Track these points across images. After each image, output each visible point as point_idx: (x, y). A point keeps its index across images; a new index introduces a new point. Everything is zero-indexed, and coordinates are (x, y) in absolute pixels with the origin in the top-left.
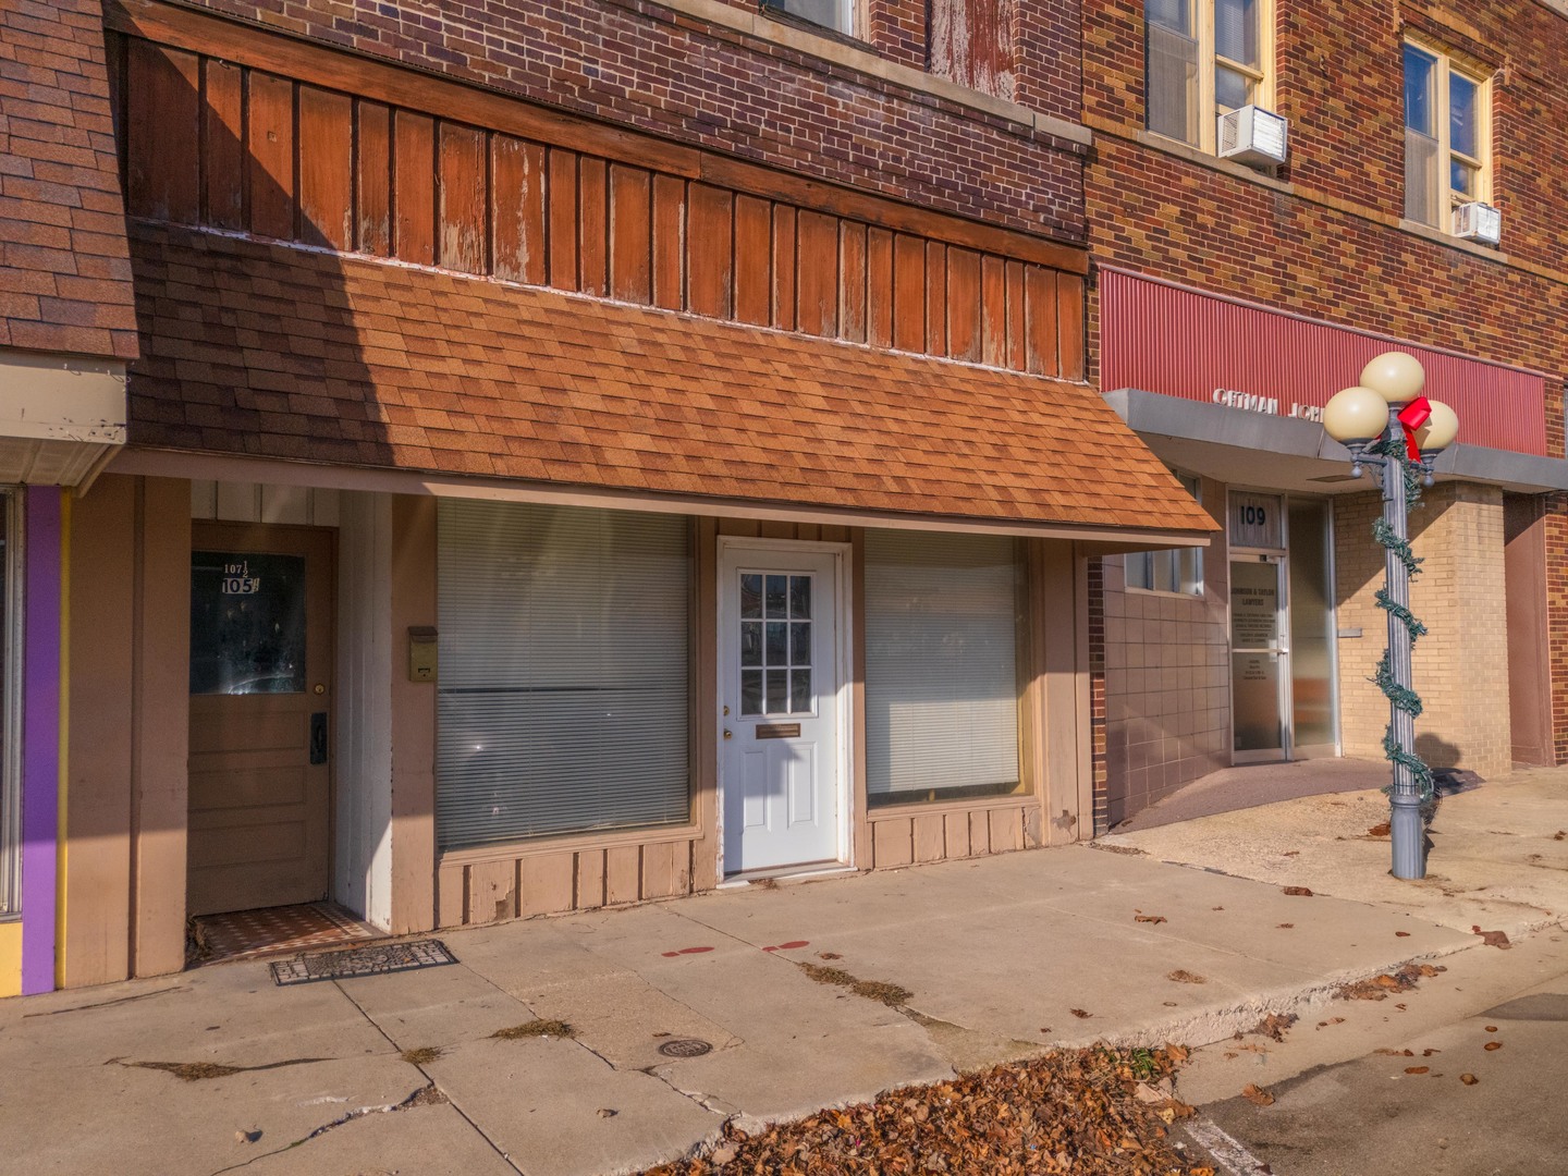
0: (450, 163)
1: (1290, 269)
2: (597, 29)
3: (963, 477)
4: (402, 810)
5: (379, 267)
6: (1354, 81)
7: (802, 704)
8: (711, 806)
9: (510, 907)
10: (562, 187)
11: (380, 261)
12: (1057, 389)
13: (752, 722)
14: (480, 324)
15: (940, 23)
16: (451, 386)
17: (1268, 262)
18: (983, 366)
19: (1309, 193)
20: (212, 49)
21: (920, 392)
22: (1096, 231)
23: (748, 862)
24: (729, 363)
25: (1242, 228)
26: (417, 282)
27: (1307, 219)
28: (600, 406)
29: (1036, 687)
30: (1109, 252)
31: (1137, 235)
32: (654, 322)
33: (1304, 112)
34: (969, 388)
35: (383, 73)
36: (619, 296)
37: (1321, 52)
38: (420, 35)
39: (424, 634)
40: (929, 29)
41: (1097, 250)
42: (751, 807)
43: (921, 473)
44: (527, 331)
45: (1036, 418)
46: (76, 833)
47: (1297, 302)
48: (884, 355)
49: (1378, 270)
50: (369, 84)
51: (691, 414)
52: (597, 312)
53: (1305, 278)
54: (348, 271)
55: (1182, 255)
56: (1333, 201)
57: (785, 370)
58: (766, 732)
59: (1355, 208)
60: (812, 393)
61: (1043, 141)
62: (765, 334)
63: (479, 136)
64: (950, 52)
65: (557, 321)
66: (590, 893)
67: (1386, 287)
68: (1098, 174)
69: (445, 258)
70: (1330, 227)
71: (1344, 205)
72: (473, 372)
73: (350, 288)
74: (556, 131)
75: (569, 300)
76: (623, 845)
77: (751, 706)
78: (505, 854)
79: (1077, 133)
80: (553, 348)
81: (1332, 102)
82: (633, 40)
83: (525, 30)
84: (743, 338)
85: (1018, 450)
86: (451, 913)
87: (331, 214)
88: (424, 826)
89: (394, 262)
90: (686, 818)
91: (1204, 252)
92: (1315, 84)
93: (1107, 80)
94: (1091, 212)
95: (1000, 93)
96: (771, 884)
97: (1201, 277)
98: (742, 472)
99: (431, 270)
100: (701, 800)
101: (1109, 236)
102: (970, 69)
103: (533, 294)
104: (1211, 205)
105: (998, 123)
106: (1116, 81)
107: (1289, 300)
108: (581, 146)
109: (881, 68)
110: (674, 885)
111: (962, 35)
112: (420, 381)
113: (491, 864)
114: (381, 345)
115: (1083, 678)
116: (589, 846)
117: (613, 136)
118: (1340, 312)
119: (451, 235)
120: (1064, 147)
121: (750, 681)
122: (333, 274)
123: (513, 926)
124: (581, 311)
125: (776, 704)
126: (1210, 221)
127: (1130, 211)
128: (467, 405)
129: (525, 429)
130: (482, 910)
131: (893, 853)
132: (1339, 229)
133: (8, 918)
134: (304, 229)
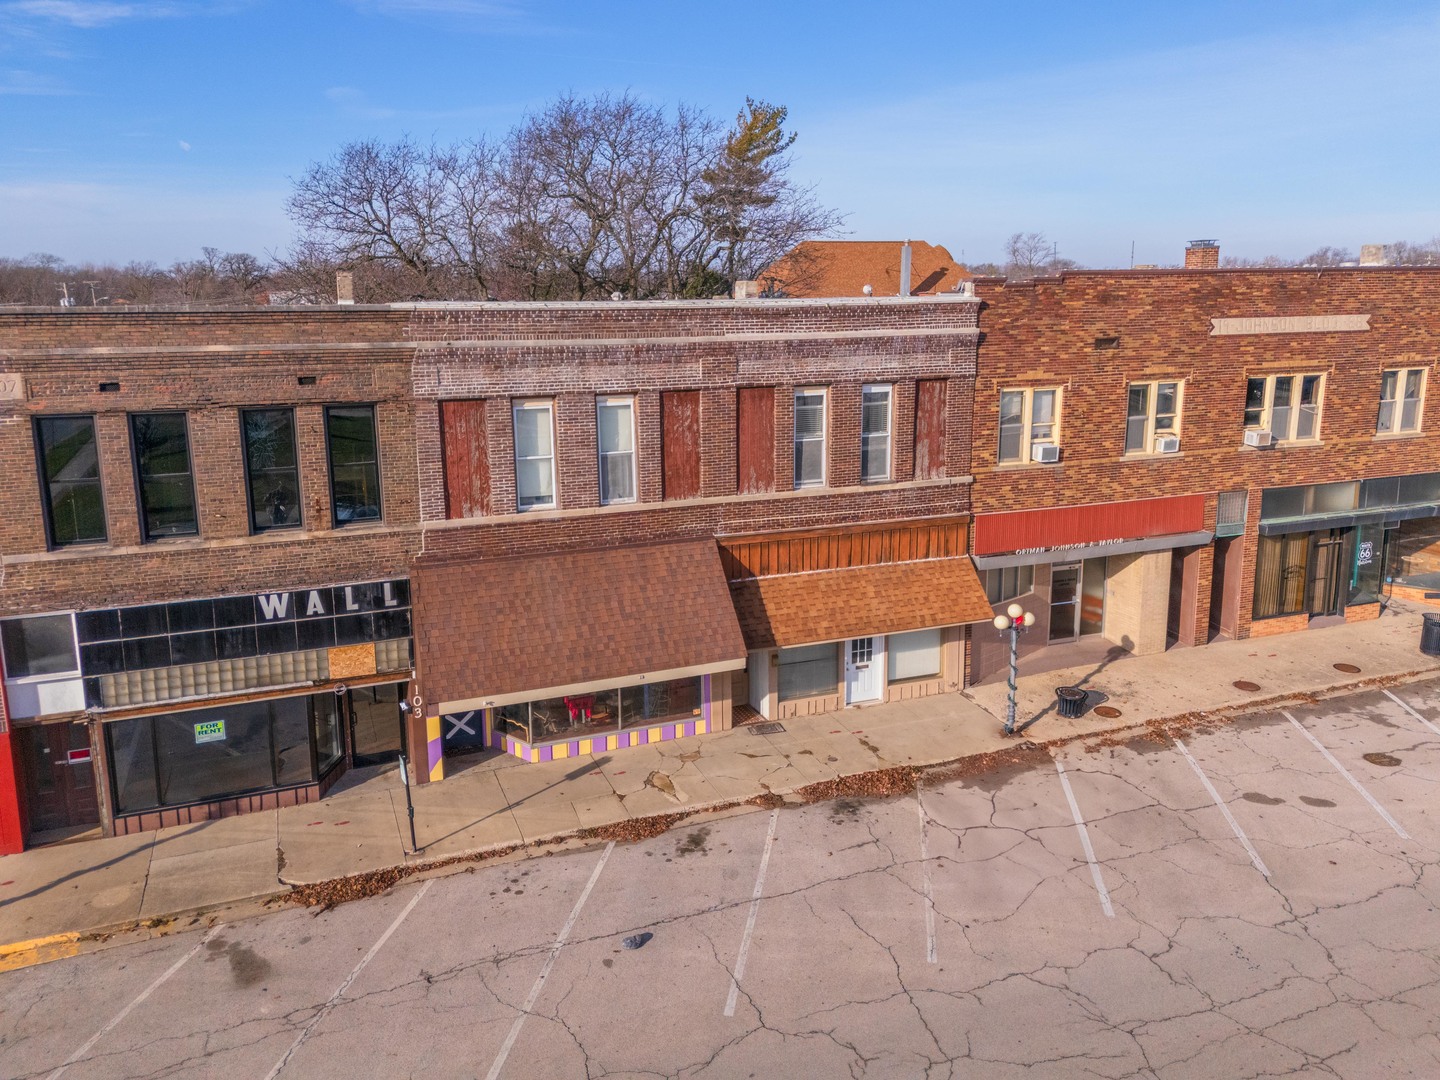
0: (781, 551)
1: (1062, 492)
2: (816, 506)
3: (911, 614)
4: (771, 692)
5: (766, 580)
6: (1100, 414)
7: (869, 659)
8: (843, 686)
9: (794, 714)
10: (807, 548)
11: (766, 577)
12: (955, 562)
13: (853, 666)
14: (789, 593)
15: (918, 461)
16: (785, 618)
17: (1051, 493)
18: (929, 559)
19: (1072, 463)
20: (734, 544)
21: (904, 580)
22: (975, 505)
23: (854, 699)
24: (849, 586)
25: (1039, 485)
26: (775, 582)
27: (1071, 472)
28: (816, 615)
29: (945, 645)
30: (980, 510)
31: (991, 501)
32: (830, 576)
33: (1072, 435)
34: (922, 572)
35: (767, 536)
36: (821, 569)
37: (1083, 407)
39: (775, 657)
40: (914, 465)
41: (975, 510)
42: (853, 684)
43: (899, 616)
44: (800, 591)
45: (943, 580)
47: (1065, 502)
48: (895, 566)
49: (1108, 480)
50: (764, 540)
51: (838, 610)
52: (815, 577)
53: (1068, 493)
54: (761, 584)
55: (1011, 502)
56: (1084, 462)
57: (863, 583)
58: (858, 668)
59: (1096, 461)
60: (871, 591)
61: (955, 486)
62: (860, 570)
64: (922, 470)
65: (806, 585)
66: (812, 711)
67: (1111, 484)
68: (977, 486)
69: (780, 571)
70: (1083, 471)
71: (1090, 461)
72: (790, 611)
73: (762, 590)
75: (809, 575)
76: (820, 699)
77: (854, 661)
78: (793, 702)
79: (968, 479)
80: (806, 597)
81: (1087, 426)
82: (826, 505)
83: (799, 512)
84: (853, 573)
85: (932, 598)
86: (781, 716)
87: (756, 569)
88: (776, 695)
89: (769, 576)
90: (836, 690)
91: (1021, 498)
92: (1078, 423)
93: (982, 456)
94: (973, 499)
95: (940, 478)
96: (859, 707)
97: (1019, 506)
98: (849, 628)
99: (777, 576)
100: (840, 684)
101: (980, 504)
102: (929, 471)
103: (799, 576)
104: (1026, 481)
105: (938, 487)
106: (986, 455)
107: (1061, 503)
109: (898, 486)
110: (833, 708)
111: (926, 462)
112: (779, 618)
113: (789, 704)
114: (771, 609)
115: (962, 643)
116: (812, 700)
117: (820, 531)
118: (1087, 500)
119: (782, 566)
120: (963, 485)
121: (854, 656)
122: (756, 585)
123: (795, 718)
124: (811, 578)
125: (862, 660)
126: (1024, 487)
127: (990, 494)
128: (789, 622)
129: (800, 627)
130: (788, 715)
131: (895, 697)
132: (1087, 471)
133: (703, 719)
134: (752, 575)
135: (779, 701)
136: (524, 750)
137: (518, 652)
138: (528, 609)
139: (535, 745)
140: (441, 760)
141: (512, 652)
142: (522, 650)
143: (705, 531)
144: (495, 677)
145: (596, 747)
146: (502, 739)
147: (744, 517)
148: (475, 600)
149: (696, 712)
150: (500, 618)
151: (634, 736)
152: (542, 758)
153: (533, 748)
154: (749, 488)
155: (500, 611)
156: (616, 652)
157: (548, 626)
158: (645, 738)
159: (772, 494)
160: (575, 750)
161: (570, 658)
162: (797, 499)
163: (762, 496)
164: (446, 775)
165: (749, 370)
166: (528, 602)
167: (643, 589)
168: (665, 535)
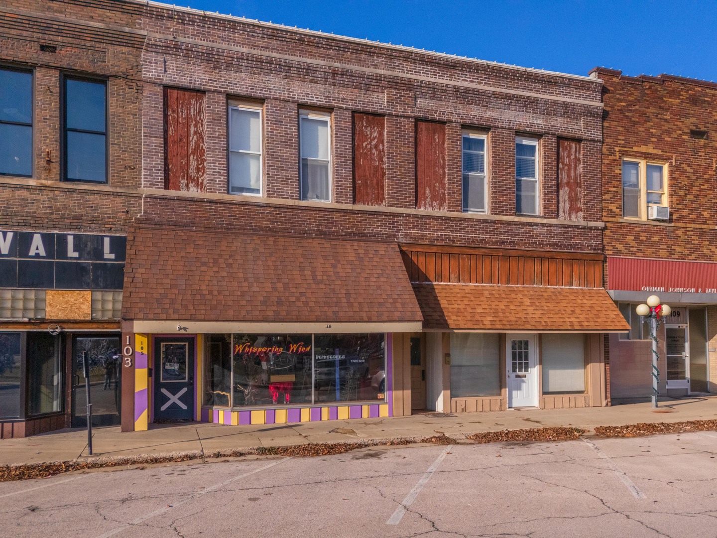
0: (452, 262)
1: (673, 247)
2: (480, 228)
4: (445, 389)
5: (440, 285)
6: (698, 188)
7: (526, 370)
8: (505, 392)
9: (464, 410)
10: (473, 262)
11: (440, 283)
12: (594, 291)
13: (514, 374)
14: (459, 295)
15: (561, 205)
16: (456, 310)
17: (665, 247)
18: (573, 287)
19: (680, 225)
20: (413, 250)
21: (554, 297)
22: (607, 248)
23: (515, 404)
24: (508, 296)
25: (656, 239)
26: (447, 287)
27: (679, 232)
28: (482, 311)
29: (589, 366)
30: (611, 252)
31: (620, 246)
32: (492, 288)
33: (678, 202)
34: (568, 294)
35: (440, 247)
36: (485, 283)
37: (684, 182)
38: (447, 238)
39: (447, 355)
40: (558, 207)
41: (607, 252)
42: (514, 393)
44: (468, 295)
45: (585, 301)
46: (395, 389)
47: (676, 256)
48: (546, 288)
49: (707, 243)
50: (438, 250)
51: (500, 310)
52: (480, 288)
53: (678, 249)
54: (435, 287)
55: (635, 249)
56: (688, 225)
57: (521, 296)
58: (517, 376)
59: (697, 226)
60: (527, 301)
61: (590, 228)
62: (517, 287)
63: (457, 255)
64: (564, 211)
65: (473, 292)
66: (480, 409)
67: (710, 247)
68: (608, 233)
69: (451, 281)
70: (688, 233)
71: (693, 226)
72: (459, 307)
73: (436, 291)
74: (472, 251)
75: (475, 286)
76: (487, 399)
77: (514, 371)
78: (464, 399)
79: (600, 224)
80: (473, 299)
81: (688, 196)
82: (488, 228)
83: (466, 232)
84: (512, 289)
85: (578, 311)
86: (454, 410)
87: (431, 276)
88: (448, 392)
89: (442, 283)
90: (500, 394)
91: (643, 248)
92: (682, 193)
93: (610, 208)
94: (605, 243)
95: (578, 219)
96: (519, 410)
97: (641, 254)
99: (449, 283)
100: (503, 390)
101: (611, 248)
102: (570, 214)
103: (467, 286)
104: (645, 234)
105: (577, 227)
106: (613, 207)
107: (673, 256)
108: (477, 253)
109: (545, 221)
110: (497, 408)
111: (567, 206)
112: (451, 310)
113: (461, 401)
114: (444, 303)
115: (603, 365)
116: (480, 399)
117: (484, 250)
118: (693, 257)
119: (452, 276)
120: (596, 228)
121: (514, 365)
122: (432, 288)
123: (465, 414)
124: (477, 288)
125: (520, 370)
126: (644, 239)
127: (618, 240)
128: (459, 314)
129: (469, 318)
130: (459, 410)
131: (550, 405)
132: (692, 233)
133: (386, 403)
134: (427, 279)
135: (451, 398)
136: (227, 417)
137: (216, 293)
138: (230, 266)
139: (235, 408)
140: (146, 411)
141: (211, 292)
142: (219, 292)
143: (389, 236)
144: (191, 307)
145: (290, 417)
146: (210, 411)
147: (421, 229)
149: (380, 396)
150: (204, 268)
151: (325, 411)
152: (241, 421)
153: (233, 411)
154: (425, 205)
155: (205, 264)
156: (306, 304)
157: (246, 279)
158: (334, 414)
159: (443, 212)
160: (271, 417)
161: (264, 303)
162: (464, 219)
163: (437, 212)
164: (151, 426)
165: (425, 105)
166: (231, 261)
167: (334, 266)
168: (355, 235)
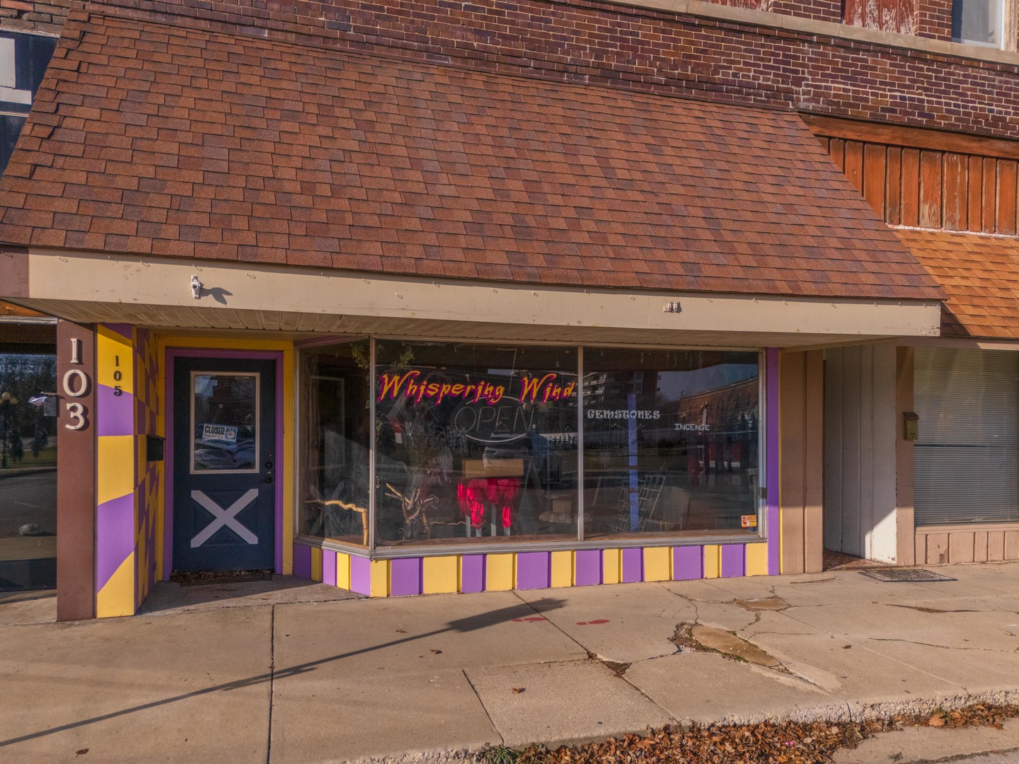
0: (926, 173)
2: (994, 86)
4: (901, 504)
9: (945, 558)
10: (974, 175)
11: (896, 227)
14: (954, 256)
20: (835, 133)
35: (901, 131)
36: (1000, 232)
38: (916, 107)
39: (911, 416)
44: (974, 257)
46: (784, 505)
50: (894, 138)
52: (994, 242)
63: (938, 155)
65: (984, 250)
66: (981, 555)
69: (922, 221)
74: (975, 146)
75: (981, 237)
76: (996, 531)
78: (945, 529)
80: (990, 266)
82: (1010, 89)
83: (961, 94)
86: (921, 558)
87: (876, 206)
88: (909, 513)
89: (902, 227)
99: (918, 229)
103: (964, 236)
108: (986, 152)
113: (937, 533)
116: (981, 529)
117: (1000, 145)
119: (925, 209)
124: (987, 243)
133: (762, 540)
135: (916, 525)
136: (357, 571)
137: (326, 191)
138: (369, 126)
139: (380, 550)
140: (131, 558)
141: (308, 188)
142: (336, 191)
143: (774, 94)
144: (242, 223)
145: (524, 577)
146: (315, 551)
147: (852, 79)
148: (228, 86)
149: (748, 521)
150: (288, 126)
151: (612, 559)
152: (395, 587)
153: (375, 558)
154: (863, 17)
155: (292, 115)
157: (416, 163)
158: (635, 569)
159: (907, 36)
160: (475, 577)
161: (475, 227)
162: (957, 61)
163: (888, 36)
166: (369, 115)
168: (691, 84)
